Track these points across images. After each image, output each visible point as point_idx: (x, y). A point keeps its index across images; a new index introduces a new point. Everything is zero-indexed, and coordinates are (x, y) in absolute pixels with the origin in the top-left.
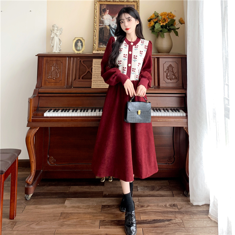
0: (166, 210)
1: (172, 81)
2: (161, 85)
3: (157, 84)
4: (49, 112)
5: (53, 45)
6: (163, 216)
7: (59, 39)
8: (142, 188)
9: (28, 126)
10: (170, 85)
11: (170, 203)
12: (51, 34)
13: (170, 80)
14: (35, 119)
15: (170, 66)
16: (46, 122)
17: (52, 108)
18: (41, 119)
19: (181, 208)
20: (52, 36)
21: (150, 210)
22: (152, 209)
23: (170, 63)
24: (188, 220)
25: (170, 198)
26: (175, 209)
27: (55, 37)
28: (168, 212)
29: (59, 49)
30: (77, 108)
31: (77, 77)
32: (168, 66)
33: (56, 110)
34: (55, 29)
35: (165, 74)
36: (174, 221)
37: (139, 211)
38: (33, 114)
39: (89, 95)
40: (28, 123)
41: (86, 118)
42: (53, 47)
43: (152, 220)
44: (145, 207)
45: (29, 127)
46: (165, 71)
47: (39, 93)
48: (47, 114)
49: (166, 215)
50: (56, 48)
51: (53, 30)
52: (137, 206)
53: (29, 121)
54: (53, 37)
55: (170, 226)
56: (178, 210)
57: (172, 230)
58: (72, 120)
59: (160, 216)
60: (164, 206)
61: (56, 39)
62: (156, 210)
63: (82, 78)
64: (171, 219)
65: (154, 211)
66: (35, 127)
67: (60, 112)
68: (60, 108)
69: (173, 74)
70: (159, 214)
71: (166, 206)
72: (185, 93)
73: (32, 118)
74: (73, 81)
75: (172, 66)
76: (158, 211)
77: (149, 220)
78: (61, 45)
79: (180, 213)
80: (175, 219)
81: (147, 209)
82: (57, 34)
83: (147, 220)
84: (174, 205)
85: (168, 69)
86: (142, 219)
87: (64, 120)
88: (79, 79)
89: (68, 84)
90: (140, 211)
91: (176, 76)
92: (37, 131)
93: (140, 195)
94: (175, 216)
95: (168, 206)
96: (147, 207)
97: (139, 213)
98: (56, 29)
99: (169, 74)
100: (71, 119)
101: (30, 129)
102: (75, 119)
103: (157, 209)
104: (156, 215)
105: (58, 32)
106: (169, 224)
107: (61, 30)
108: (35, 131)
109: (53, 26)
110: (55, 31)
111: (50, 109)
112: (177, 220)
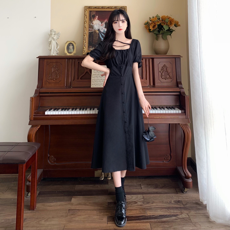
0: (171, 205)
1: (167, 81)
2: (156, 84)
3: (152, 84)
4: (49, 110)
5: (50, 49)
6: (169, 212)
7: (56, 43)
8: (146, 186)
9: (29, 125)
10: (165, 84)
11: (175, 199)
12: (49, 38)
13: (165, 79)
14: (37, 118)
15: (164, 66)
16: (47, 120)
17: (53, 108)
18: (42, 117)
19: (186, 205)
20: (49, 40)
21: (155, 207)
22: (157, 206)
23: (165, 63)
24: (195, 216)
25: (175, 195)
26: (180, 205)
27: (53, 41)
28: (173, 208)
29: (56, 52)
30: (76, 107)
31: (76, 77)
32: (162, 66)
33: (56, 109)
34: (52, 33)
35: (160, 73)
36: (180, 216)
37: (144, 207)
38: (35, 113)
39: (87, 95)
40: (30, 121)
41: (85, 116)
42: (51, 50)
43: (158, 216)
44: (151, 203)
45: (31, 126)
46: (159, 71)
47: (40, 93)
48: (47, 113)
49: (172, 211)
50: (53, 51)
51: (51, 34)
52: (143, 202)
53: (30, 120)
54: (51, 41)
55: (177, 221)
56: (183, 206)
57: (179, 224)
58: (72, 118)
59: (166, 211)
60: (168, 202)
61: (54, 43)
62: (161, 206)
63: (81, 79)
64: (177, 215)
65: (160, 207)
66: (37, 126)
67: (60, 111)
68: (60, 108)
69: (167, 73)
70: (165, 209)
71: (171, 202)
72: (179, 91)
73: (33, 116)
74: (72, 81)
75: (166, 66)
76: (163, 207)
77: (156, 216)
78: (58, 48)
79: (185, 208)
80: (181, 215)
81: (152, 206)
82: (54, 38)
83: (153, 215)
84: (179, 202)
85: (162, 69)
86: (148, 215)
87: (64, 118)
88: (78, 79)
89: (67, 84)
90: (146, 208)
91: (171, 76)
92: (39, 129)
93: (144, 192)
94: (181, 212)
95: (173, 202)
96: (152, 203)
97: (145, 209)
98: (54, 33)
99: (163, 74)
100: (71, 116)
101: (32, 127)
102: (74, 117)
103: (163, 205)
104: (162, 211)
105: (56, 36)
106: (176, 219)
107: (58, 34)
108: (36, 129)
109: (51, 31)
110: (53, 36)
111: (50, 108)
112: (183, 215)
